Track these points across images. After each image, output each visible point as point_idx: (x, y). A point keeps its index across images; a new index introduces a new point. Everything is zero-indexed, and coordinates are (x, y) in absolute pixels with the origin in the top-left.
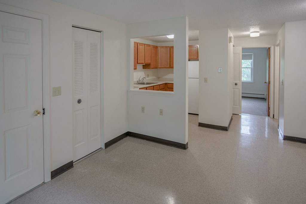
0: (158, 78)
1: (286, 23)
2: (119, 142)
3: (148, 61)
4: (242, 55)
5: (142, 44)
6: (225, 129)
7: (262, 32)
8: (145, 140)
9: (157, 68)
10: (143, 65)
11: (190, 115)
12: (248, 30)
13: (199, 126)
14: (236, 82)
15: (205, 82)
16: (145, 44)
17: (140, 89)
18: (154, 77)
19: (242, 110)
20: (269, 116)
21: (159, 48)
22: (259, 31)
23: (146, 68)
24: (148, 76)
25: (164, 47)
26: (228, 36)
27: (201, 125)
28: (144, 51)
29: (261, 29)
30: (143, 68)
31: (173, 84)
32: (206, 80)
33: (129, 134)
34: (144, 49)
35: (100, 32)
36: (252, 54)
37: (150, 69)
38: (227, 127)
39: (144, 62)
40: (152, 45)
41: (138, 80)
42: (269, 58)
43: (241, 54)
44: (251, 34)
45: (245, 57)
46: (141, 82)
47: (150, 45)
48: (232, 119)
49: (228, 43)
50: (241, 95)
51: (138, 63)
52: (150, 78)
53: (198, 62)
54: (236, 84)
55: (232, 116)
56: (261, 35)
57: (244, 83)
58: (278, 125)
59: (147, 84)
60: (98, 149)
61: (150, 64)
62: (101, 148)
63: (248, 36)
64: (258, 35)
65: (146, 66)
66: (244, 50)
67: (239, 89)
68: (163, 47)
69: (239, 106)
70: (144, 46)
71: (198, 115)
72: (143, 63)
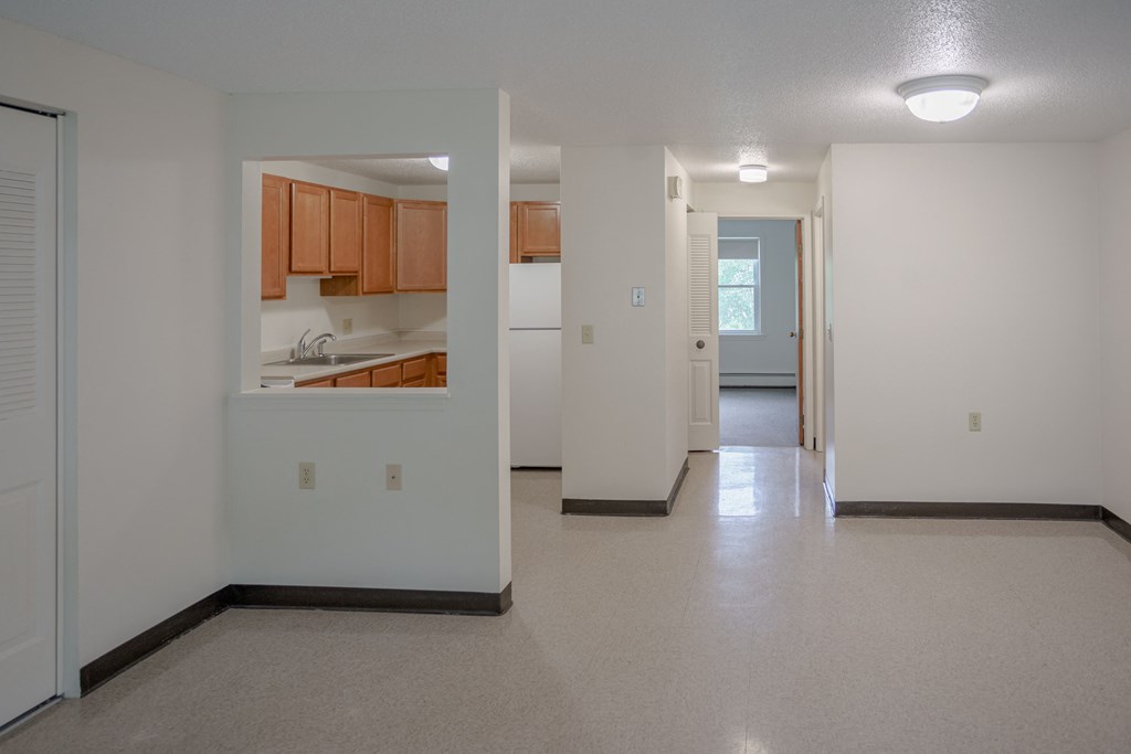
0: (400, 333)
1: (833, 146)
2: (175, 643)
3: (344, 261)
4: (719, 241)
5: (313, 188)
6: (657, 509)
7: (775, 168)
8: (319, 611)
9: (391, 292)
10: (322, 281)
11: (517, 473)
12: (733, 158)
13: (564, 512)
14: (703, 336)
15: (583, 343)
16: (329, 189)
17: (298, 384)
18: (380, 331)
19: (723, 432)
20: (802, 444)
21: (400, 206)
22: (765, 164)
23: (334, 294)
24: (348, 326)
25: (424, 202)
26: (667, 175)
27: (571, 507)
28: (324, 218)
29: (773, 157)
30: (323, 293)
31: (444, 354)
32: (587, 335)
33: (234, 597)
34: (324, 208)
35: (54, 116)
36: (756, 241)
37: (357, 294)
38: (665, 502)
39: (324, 267)
40: (365, 195)
41: (295, 345)
42: (800, 255)
43: (715, 239)
44: (741, 172)
45: (726, 250)
46: (308, 354)
47: (355, 193)
48: (685, 470)
49: (667, 200)
50: (717, 383)
51: (293, 269)
52: (359, 334)
53: (557, 267)
54: (700, 345)
55: (687, 460)
56: (773, 179)
57: (728, 341)
58: (825, 471)
59: (342, 360)
60: (38, 707)
61: (356, 277)
62: (54, 697)
63: (733, 179)
64: (759, 176)
65: (336, 284)
66: (725, 224)
67: (710, 361)
68: (417, 204)
69: (711, 421)
70: (324, 198)
71: (559, 469)
72: (321, 273)
